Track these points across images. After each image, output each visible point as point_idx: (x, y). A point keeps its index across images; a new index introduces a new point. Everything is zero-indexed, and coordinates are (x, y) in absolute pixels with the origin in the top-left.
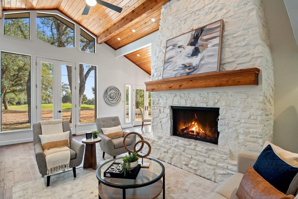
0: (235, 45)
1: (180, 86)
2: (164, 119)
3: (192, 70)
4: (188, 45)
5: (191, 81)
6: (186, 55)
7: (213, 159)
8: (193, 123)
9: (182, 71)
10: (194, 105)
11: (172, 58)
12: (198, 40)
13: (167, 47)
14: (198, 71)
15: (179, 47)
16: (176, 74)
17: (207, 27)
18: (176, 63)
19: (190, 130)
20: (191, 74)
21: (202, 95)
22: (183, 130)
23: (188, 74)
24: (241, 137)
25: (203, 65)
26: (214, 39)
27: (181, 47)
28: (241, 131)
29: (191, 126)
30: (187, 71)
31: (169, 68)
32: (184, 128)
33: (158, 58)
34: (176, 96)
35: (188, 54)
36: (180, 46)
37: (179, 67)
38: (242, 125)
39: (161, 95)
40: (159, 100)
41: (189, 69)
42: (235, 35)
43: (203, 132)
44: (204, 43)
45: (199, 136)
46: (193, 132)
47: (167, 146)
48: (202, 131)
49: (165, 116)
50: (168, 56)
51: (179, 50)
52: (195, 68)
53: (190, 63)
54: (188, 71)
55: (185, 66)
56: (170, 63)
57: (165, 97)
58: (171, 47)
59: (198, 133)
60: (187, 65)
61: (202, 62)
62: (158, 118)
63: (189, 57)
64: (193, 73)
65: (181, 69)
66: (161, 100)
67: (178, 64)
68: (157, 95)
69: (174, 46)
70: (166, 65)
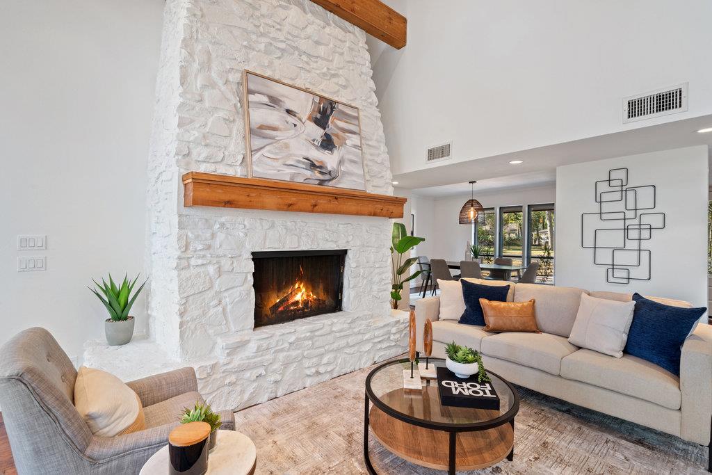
0: (370, 157)
1: (315, 206)
2: (236, 289)
3: (327, 177)
4: (309, 119)
5: (336, 198)
6: (310, 139)
7: (359, 333)
8: (297, 286)
9: (308, 173)
10: (315, 248)
11: (275, 129)
12: (327, 122)
13: (249, 91)
14: (339, 182)
15: (288, 112)
16: (293, 175)
17: (340, 107)
18: (287, 146)
19: (291, 301)
20: (326, 183)
21: (328, 227)
22: (276, 306)
23: (322, 182)
24: (375, 288)
25: (344, 173)
26: (353, 136)
27: (295, 116)
28: (376, 279)
29: (293, 293)
31: (269, 151)
32: (278, 301)
35: (314, 140)
36: (292, 111)
37: (299, 162)
38: (377, 271)
39: (223, 220)
40: (213, 236)
41: (322, 173)
42: (370, 143)
43: (315, 297)
44: (341, 133)
45: (307, 308)
46: (297, 303)
47: (267, 357)
48: (313, 296)
49: (240, 279)
50: (260, 116)
51: (291, 119)
52: (332, 175)
53: (321, 162)
54: (321, 177)
55: (313, 166)
56: (270, 141)
57: (242, 226)
58: (265, 99)
59: (306, 303)
60: (317, 164)
61: (342, 168)
63: (317, 147)
64: (331, 183)
65: (304, 167)
66: (221, 236)
67: (294, 151)
68: (206, 220)
69: (274, 101)
70: (257, 142)
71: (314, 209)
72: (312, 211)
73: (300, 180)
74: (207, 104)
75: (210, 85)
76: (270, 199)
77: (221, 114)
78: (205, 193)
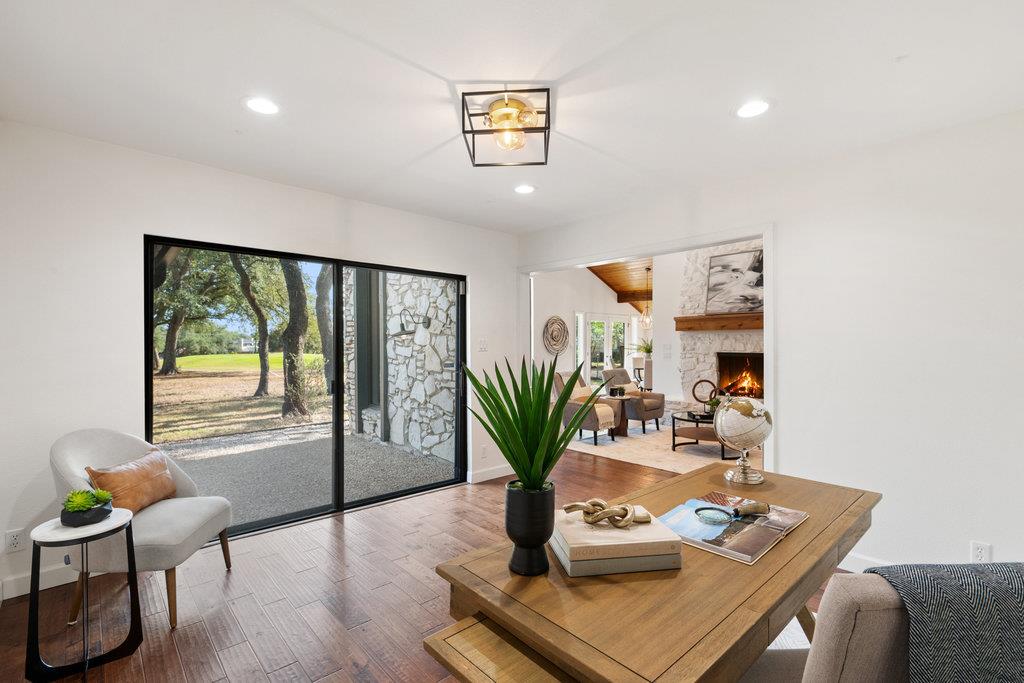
2: (705, 372)
3: (757, 305)
4: (749, 269)
6: (746, 283)
8: (744, 375)
9: (742, 305)
11: (723, 284)
13: (711, 268)
15: (733, 270)
16: (731, 308)
18: (729, 292)
23: (752, 309)
27: (738, 271)
30: (749, 305)
31: (718, 298)
33: (691, 280)
34: (727, 337)
35: (750, 283)
36: (735, 269)
37: (736, 299)
39: (699, 337)
40: (695, 344)
49: (708, 367)
50: (714, 280)
51: (735, 274)
53: (753, 296)
54: (752, 306)
55: (746, 299)
56: (719, 292)
57: (708, 339)
58: (720, 268)
60: (750, 298)
62: (694, 371)
63: (752, 287)
65: (740, 301)
66: (699, 344)
67: (733, 294)
69: (725, 267)
70: (711, 294)
71: (740, 327)
72: (739, 329)
73: (736, 311)
74: (694, 281)
75: (696, 270)
76: (711, 324)
77: (700, 284)
78: (686, 325)
